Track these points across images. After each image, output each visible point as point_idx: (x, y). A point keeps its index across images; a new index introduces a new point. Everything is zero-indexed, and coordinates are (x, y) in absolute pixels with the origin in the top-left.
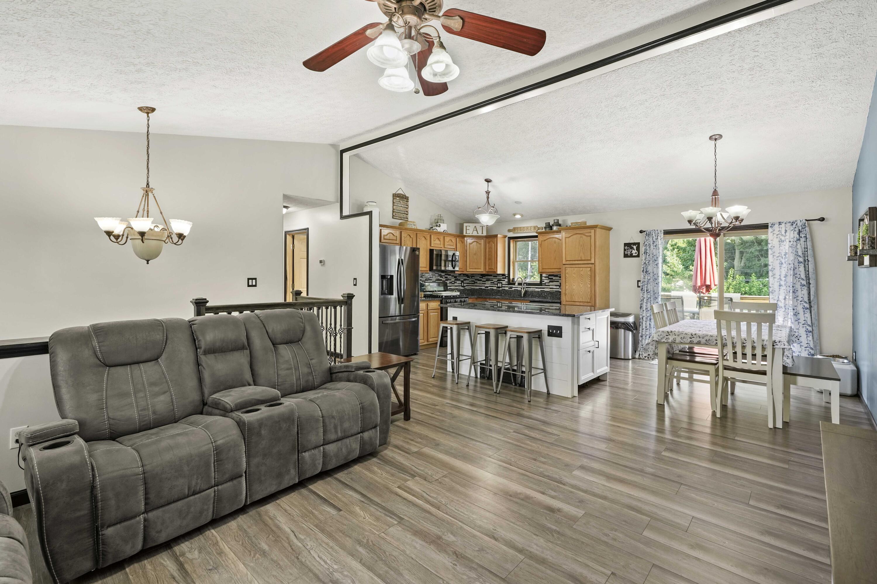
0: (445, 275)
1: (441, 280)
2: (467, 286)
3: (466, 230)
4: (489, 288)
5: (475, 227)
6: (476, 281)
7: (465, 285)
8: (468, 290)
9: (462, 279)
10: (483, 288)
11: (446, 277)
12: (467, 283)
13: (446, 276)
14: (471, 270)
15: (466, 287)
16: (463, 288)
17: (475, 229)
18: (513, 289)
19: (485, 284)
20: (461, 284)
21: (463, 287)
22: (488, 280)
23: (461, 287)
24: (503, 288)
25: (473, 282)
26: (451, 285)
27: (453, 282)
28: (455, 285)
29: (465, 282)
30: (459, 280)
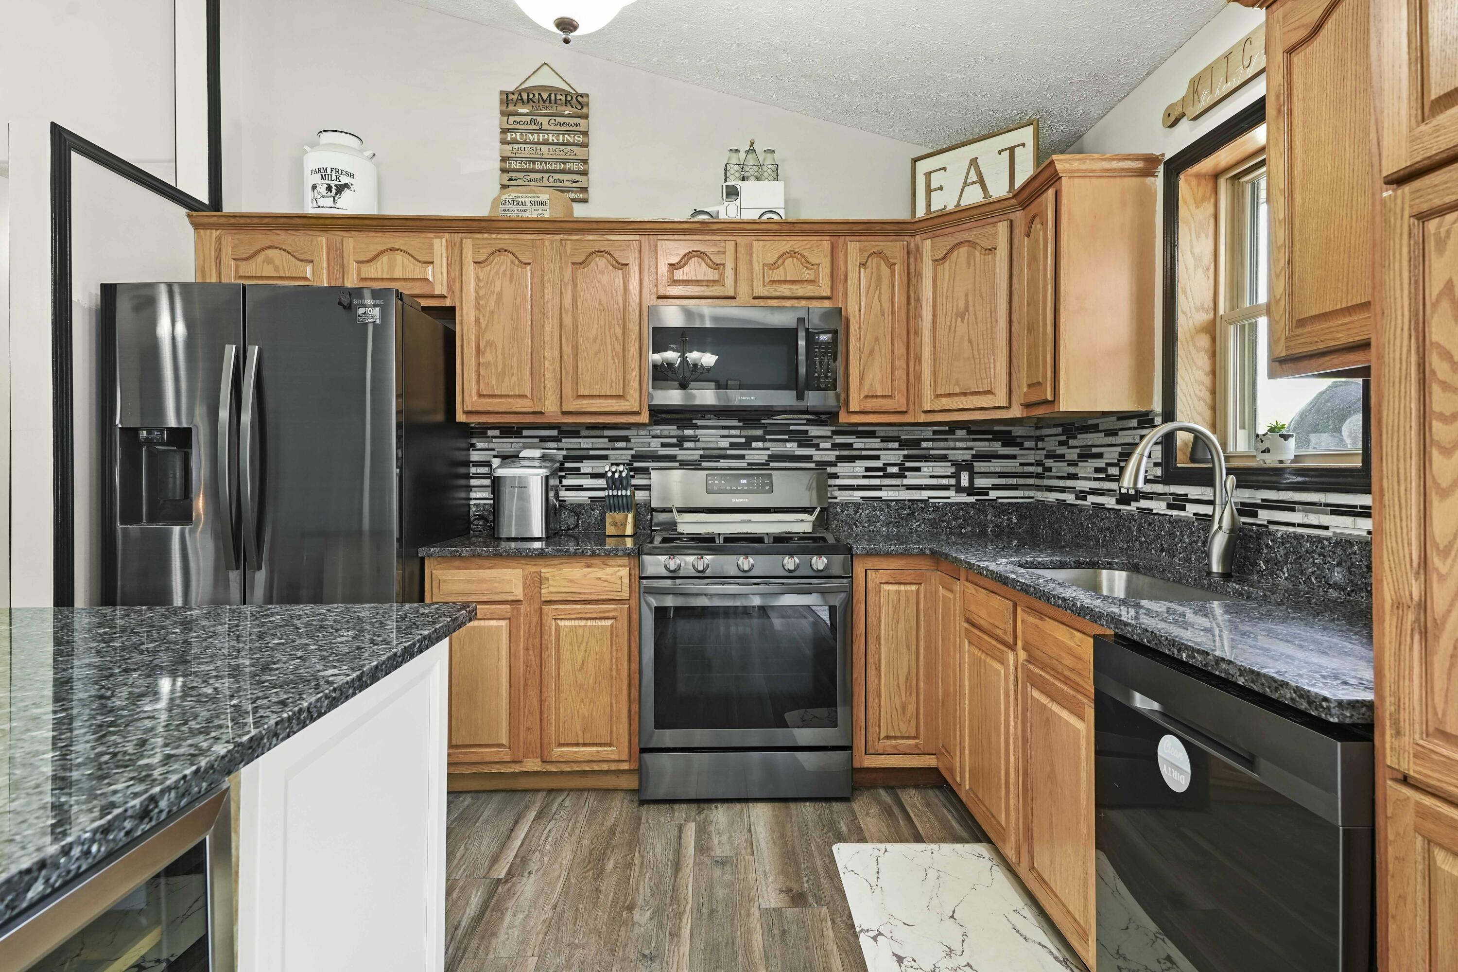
0: (835, 433)
1: (808, 458)
2: (996, 487)
3: (929, 191)
4: (1091, 499)
5: (974, 162)
6: (1049, 463)
7: (980, 482)
8: (1002, 509)
9: (967, 456)
10: (1070, 498)
11: (835, 446)
12: (1002, 475)
13: (839, 439)
14: (945, 403)
15: (993, 494)
16: (972, 499)
17: (973, 177)
18: (1191, 509)
19: (1075, 477)
20: (956, 476)
21: (971, 490)
22: (1086, 456)
23: (951, 493)
24: (1144, 504)
25: (1040, 469)
26: (877, 482)
27: (895, 470)
28: (906, 482)
29: (979, 466)
30: (944, 458)
